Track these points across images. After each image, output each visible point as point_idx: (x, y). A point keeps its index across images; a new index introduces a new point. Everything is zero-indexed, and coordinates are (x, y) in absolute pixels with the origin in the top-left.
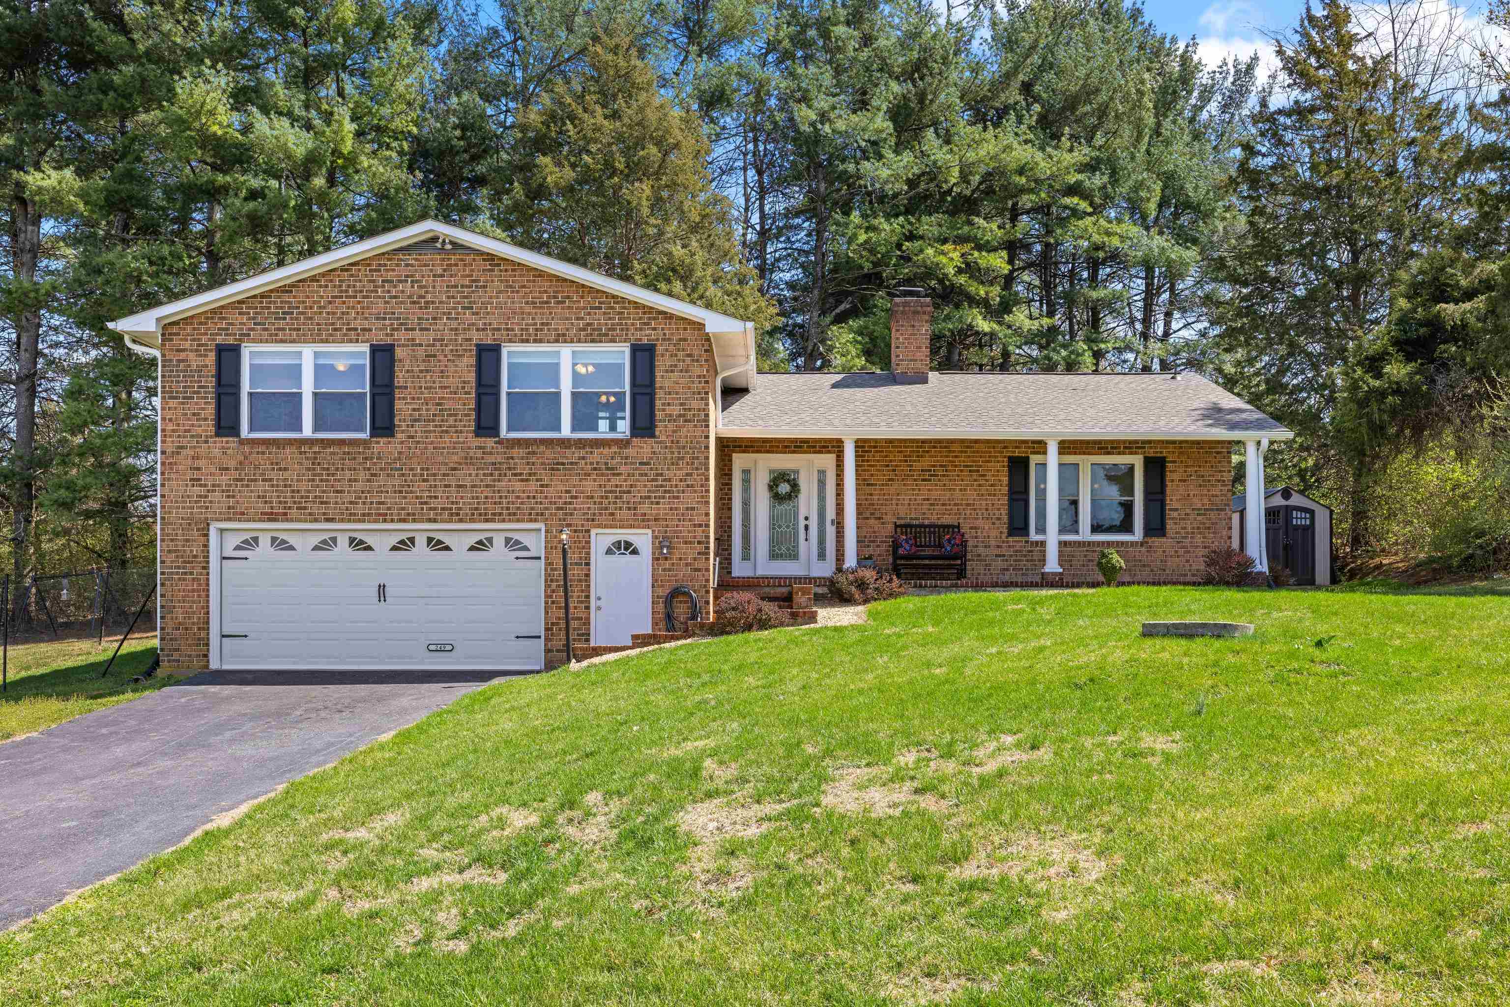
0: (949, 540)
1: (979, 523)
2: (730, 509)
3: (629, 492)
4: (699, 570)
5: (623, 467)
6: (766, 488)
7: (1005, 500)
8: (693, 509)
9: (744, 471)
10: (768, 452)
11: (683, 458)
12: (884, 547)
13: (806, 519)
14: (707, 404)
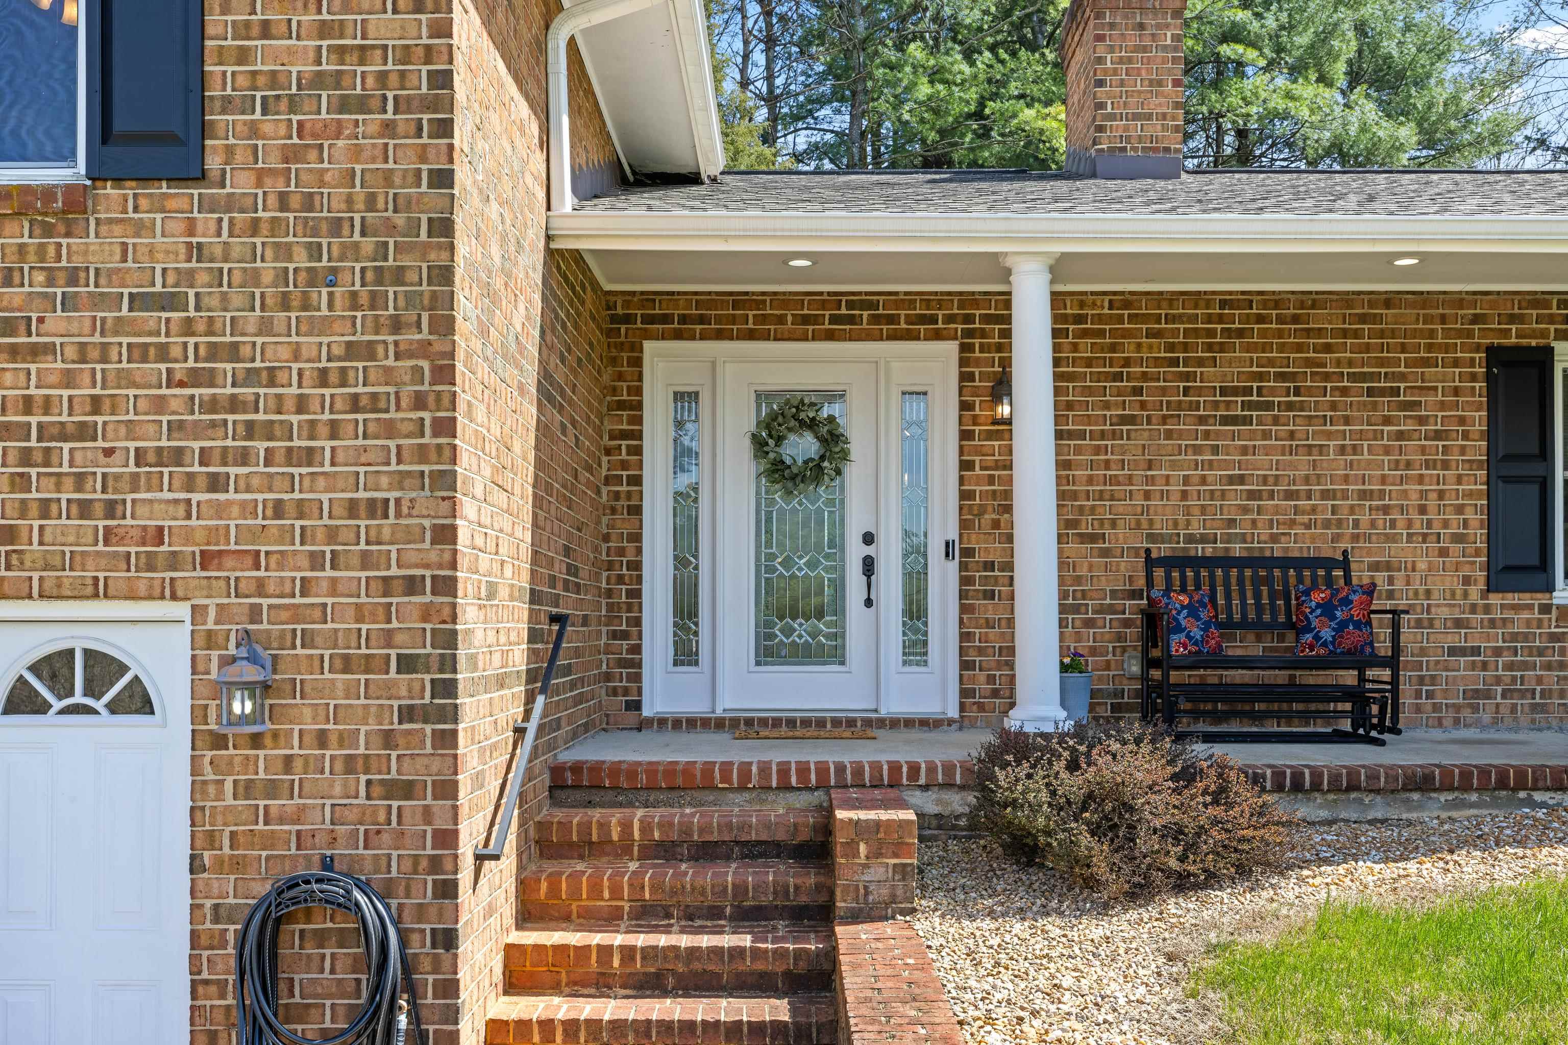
0: (1327, 609)
1: (1401, 550)
2: (636, 510)
3: (85, 432)
4: (407, 790)
5: (56, 320)
6: (746, 445)
7: (1480, 477)
8: (377, 508)
9: (679, 396)
10: (751, 336)
11: (331, 278)
12: (1106, 628)
13: (868, 539)
14: (443, 30)
